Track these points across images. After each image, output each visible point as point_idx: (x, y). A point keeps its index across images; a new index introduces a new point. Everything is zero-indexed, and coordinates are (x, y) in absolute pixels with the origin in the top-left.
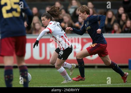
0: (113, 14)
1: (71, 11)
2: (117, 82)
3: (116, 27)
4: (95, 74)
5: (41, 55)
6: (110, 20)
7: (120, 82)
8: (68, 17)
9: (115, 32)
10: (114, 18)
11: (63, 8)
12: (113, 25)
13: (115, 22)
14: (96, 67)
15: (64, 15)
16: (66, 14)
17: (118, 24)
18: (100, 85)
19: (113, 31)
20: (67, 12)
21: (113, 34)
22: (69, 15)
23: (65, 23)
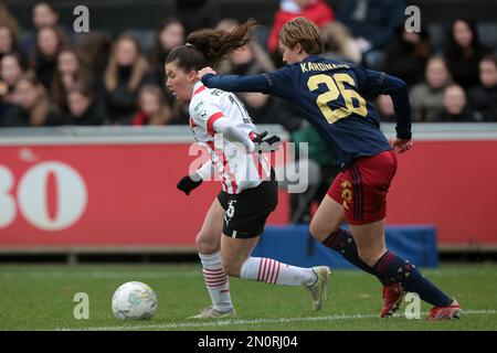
0: (140, 50)
3: (149, 100)
6: (125, 72)
9: (146, 120)
10: (142, 66)
12: (136, 94)
13: (145, 80)
14: (72, 260)
17: (157, 90)
19: (137, 117)
21: (138, 129)
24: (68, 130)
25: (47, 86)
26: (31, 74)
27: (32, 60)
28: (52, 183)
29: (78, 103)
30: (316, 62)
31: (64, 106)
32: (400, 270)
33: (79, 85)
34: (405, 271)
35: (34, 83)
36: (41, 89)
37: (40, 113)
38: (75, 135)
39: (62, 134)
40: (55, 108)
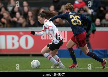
15: (4, 12)
18: (34, 70)
22: (8, 12)
24: (30, 28)
25: (26, 19)
26: (22, 16)
27: (23, 13)
28: (27, 39)
29: (32, 22)
30: (72, 12)
31: (29, 23)
32: (92, 55)
33: (33, 19)
34: (93, 55)
35: (23, 18)
36: (24, 19)
37: (24, 25)
38: (32, 29)
39: (29, 29)
40: (27, 24)
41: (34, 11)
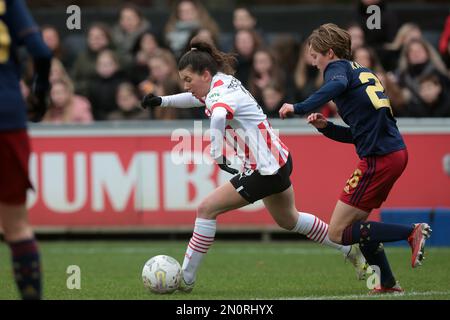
1: (178, 39)
2: (341, 288)
4: (261, 263)
5: (71, 195)
7: (350, 288)
8: (167, 62)
11: (149, 31)
14: (266, 237)
15: (151, 55)
16: (159, 51)
20: (163, 43)
22: (168, 55)
23: (155, 82)
41: (281, 49)
